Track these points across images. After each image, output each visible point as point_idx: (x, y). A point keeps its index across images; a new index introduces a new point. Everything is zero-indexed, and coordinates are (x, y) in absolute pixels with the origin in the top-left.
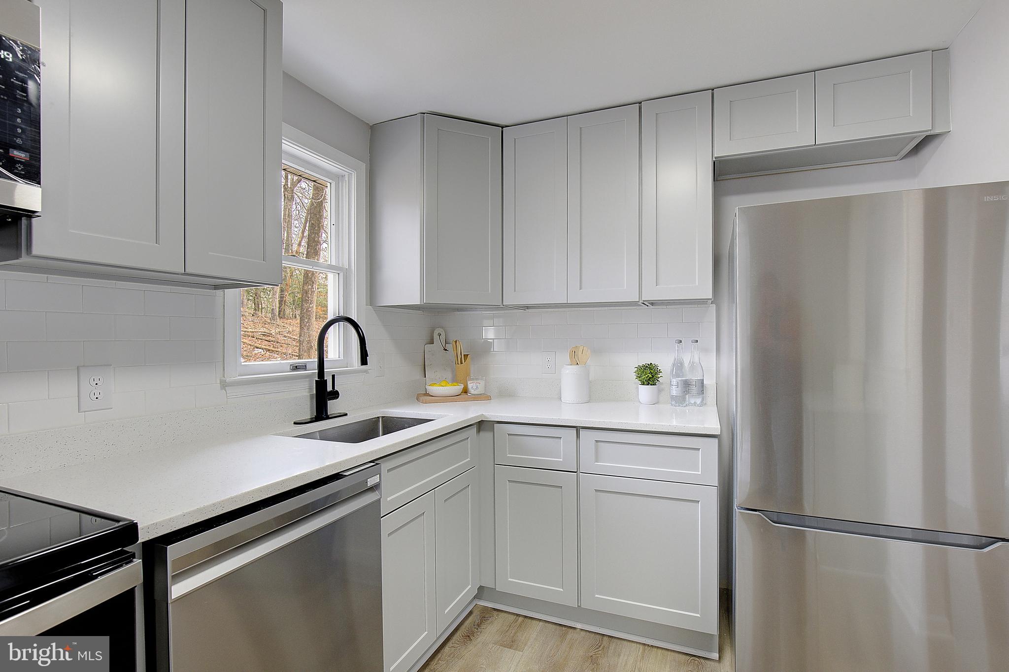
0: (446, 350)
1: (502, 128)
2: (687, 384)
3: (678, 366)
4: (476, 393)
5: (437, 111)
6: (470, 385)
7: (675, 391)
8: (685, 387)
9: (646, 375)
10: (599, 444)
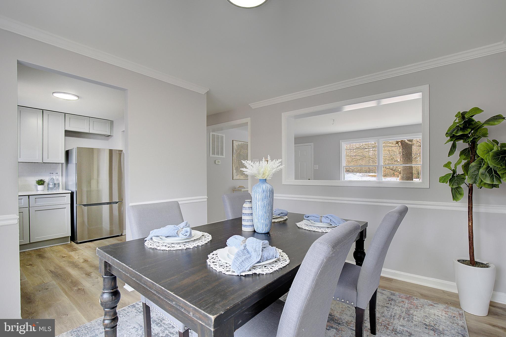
9: (41, 182)
10: (36, 199)
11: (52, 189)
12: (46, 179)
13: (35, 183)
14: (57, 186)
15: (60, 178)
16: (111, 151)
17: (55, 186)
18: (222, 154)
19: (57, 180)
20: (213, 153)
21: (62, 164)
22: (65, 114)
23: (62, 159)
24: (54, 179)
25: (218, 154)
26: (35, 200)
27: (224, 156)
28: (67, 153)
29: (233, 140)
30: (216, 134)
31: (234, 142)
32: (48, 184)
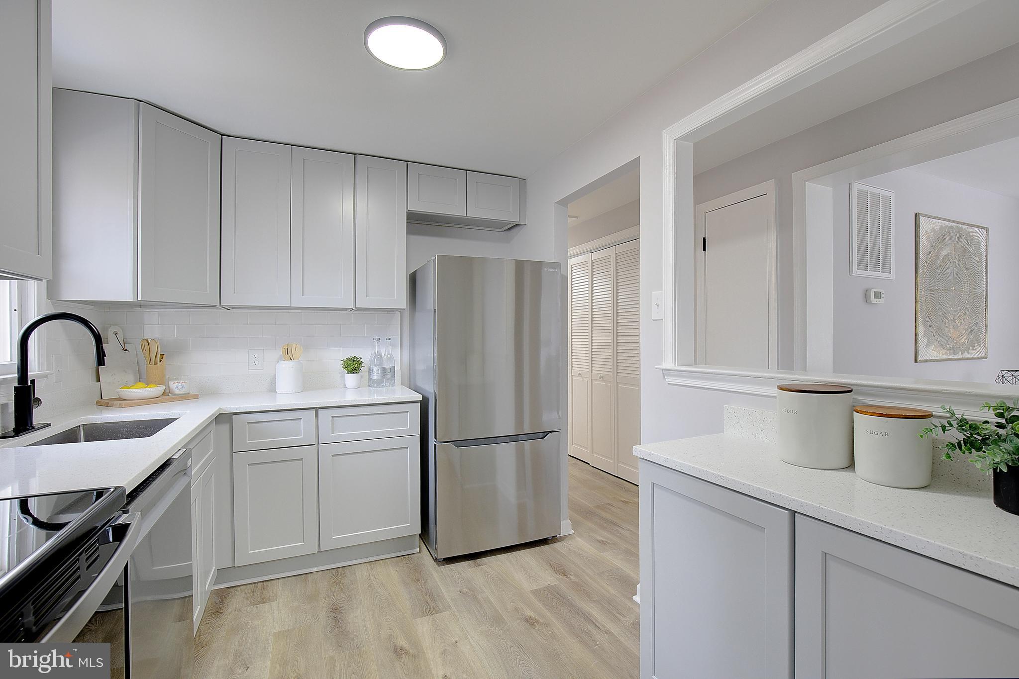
0: (126, 350)
1: (222, 135)
2: (384, 370)
3: (379, 356)
4: (181, 392)
5: (154, 102)
6: (173, 385)
7: (375, 376)
8: (383, 373)
9: (353, 366)
10: (335, 419)
11: (378, 383)
12: (365, 355)
13: (339, 366)
14: (389, 375)
15: (397, 354)
16: (520, 265)
17: (384, 376)
18: (887, 268)
19: (390, 358)
20: (862, 264)
21: (401, 311)
22: (407, 165)
23: (399, 298)
24: (383, 355)
25: (875, 266)
26: (333, 424)
27: (892, 275)
28: (413, 280)
29: (916, 215)
30: (869, 189)
31: (922, 219)
32: (370, 371)
